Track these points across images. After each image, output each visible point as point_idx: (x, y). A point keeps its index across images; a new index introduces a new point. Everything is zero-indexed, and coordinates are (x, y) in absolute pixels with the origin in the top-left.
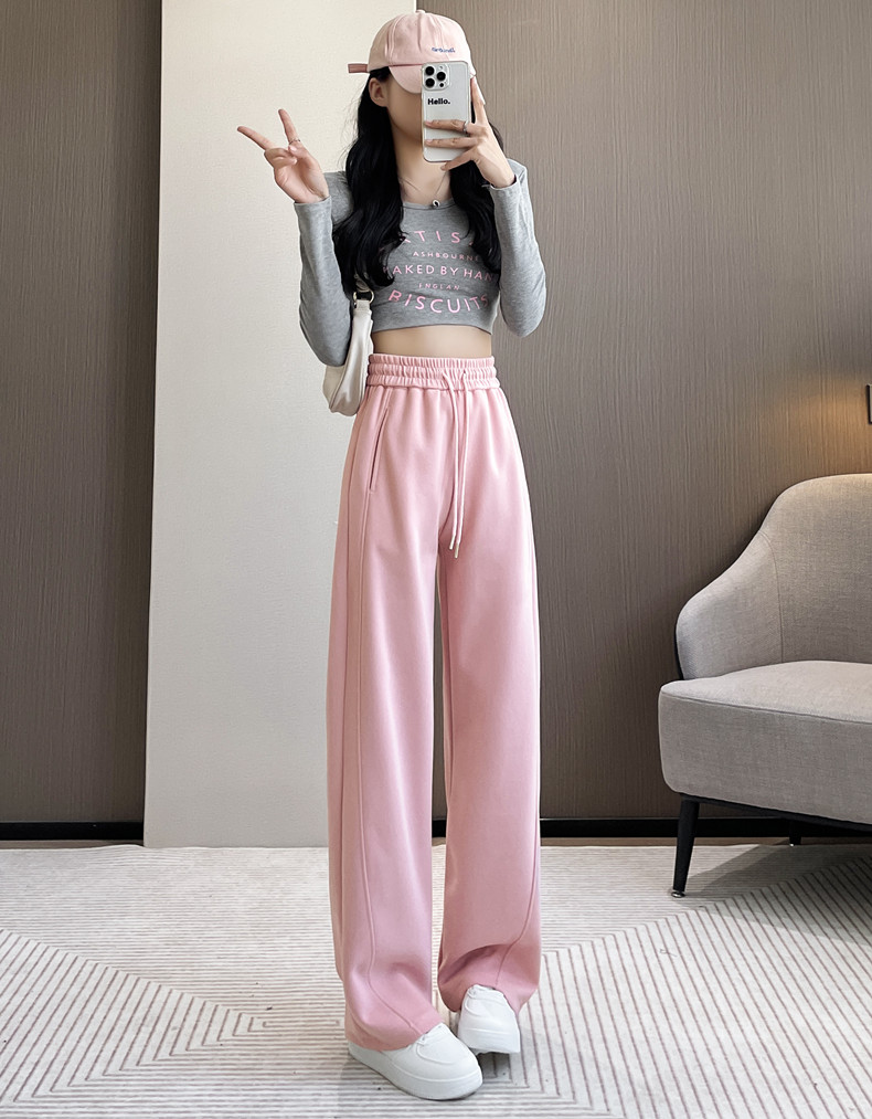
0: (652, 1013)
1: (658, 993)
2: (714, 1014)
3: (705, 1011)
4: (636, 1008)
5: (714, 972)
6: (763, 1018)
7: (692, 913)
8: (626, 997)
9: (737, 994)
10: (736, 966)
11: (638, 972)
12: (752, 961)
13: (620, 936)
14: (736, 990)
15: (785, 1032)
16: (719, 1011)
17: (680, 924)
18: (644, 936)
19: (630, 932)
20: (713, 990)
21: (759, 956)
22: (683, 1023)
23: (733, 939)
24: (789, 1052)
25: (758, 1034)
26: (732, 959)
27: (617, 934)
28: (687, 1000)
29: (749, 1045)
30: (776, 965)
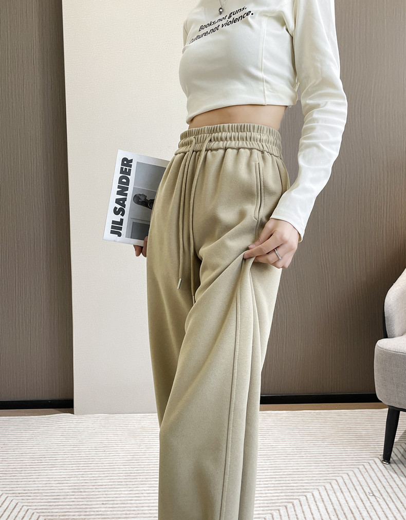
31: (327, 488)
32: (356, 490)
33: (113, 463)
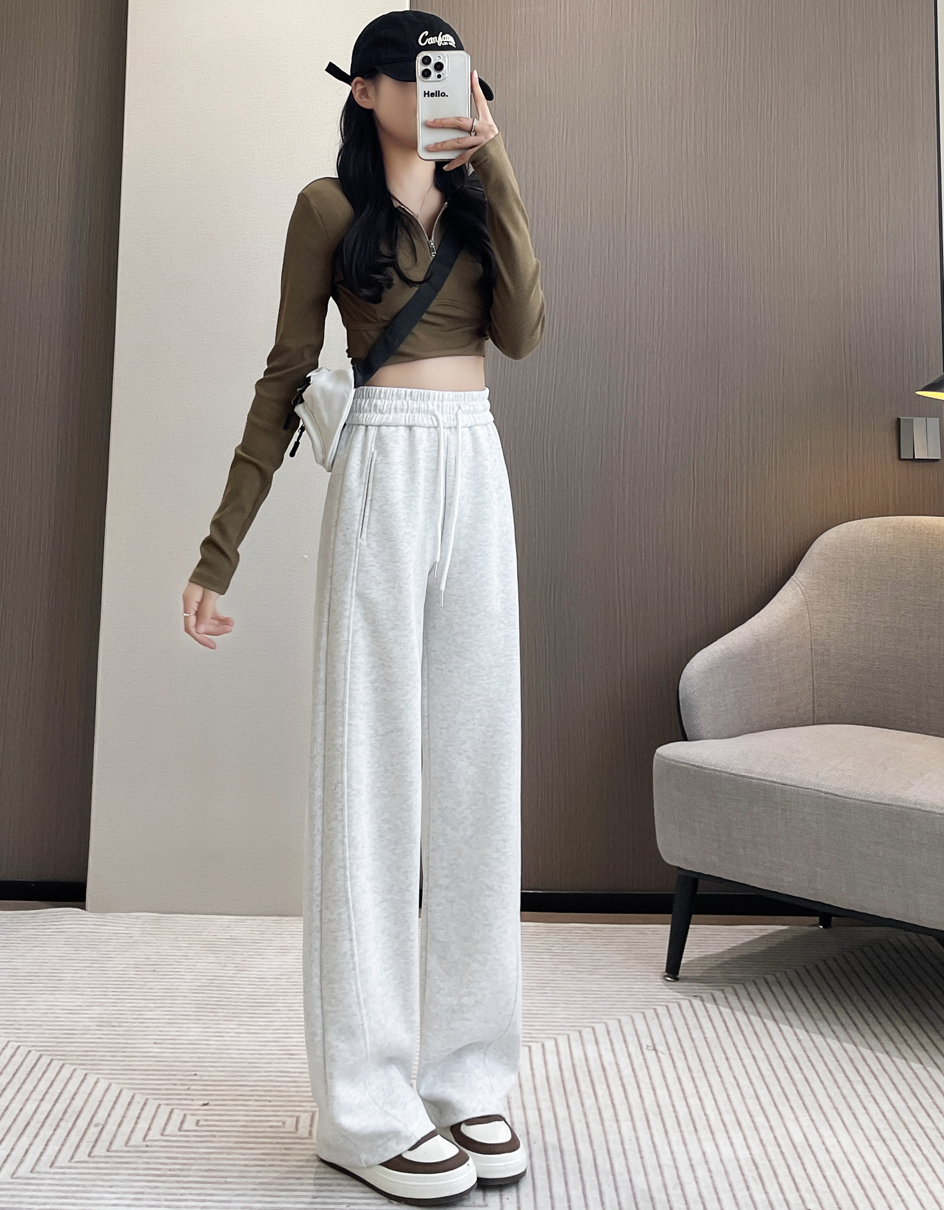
0: (632, 1120)
1: (641, 1096)
2: (701, 1123)
4: (616, 1115)
5: (705, 1074)
6: (757, 1130)
7: (685, 1004)
8: (604, 1101)
9: (730, 1101)
10: (730, 1067)
11: (619, 1071)
12: (748, 1061)
13: (600, 1029)
14: (728, 1095)
15: (779, 1147)
16: (708, 1120)
17: (670, 1015)
18: (628, 1029)
19: (613, 1025)
20: (702, 1095)
22: (666, 1133)
23: (730, 1035)
24: (782, 1171)
25: (749, 1148)
26: (727, 1059)
27: (597, 1026)
28: (673, 1106)
29: (738, 1161)
31: (571, 1037)
33: (171, 989)
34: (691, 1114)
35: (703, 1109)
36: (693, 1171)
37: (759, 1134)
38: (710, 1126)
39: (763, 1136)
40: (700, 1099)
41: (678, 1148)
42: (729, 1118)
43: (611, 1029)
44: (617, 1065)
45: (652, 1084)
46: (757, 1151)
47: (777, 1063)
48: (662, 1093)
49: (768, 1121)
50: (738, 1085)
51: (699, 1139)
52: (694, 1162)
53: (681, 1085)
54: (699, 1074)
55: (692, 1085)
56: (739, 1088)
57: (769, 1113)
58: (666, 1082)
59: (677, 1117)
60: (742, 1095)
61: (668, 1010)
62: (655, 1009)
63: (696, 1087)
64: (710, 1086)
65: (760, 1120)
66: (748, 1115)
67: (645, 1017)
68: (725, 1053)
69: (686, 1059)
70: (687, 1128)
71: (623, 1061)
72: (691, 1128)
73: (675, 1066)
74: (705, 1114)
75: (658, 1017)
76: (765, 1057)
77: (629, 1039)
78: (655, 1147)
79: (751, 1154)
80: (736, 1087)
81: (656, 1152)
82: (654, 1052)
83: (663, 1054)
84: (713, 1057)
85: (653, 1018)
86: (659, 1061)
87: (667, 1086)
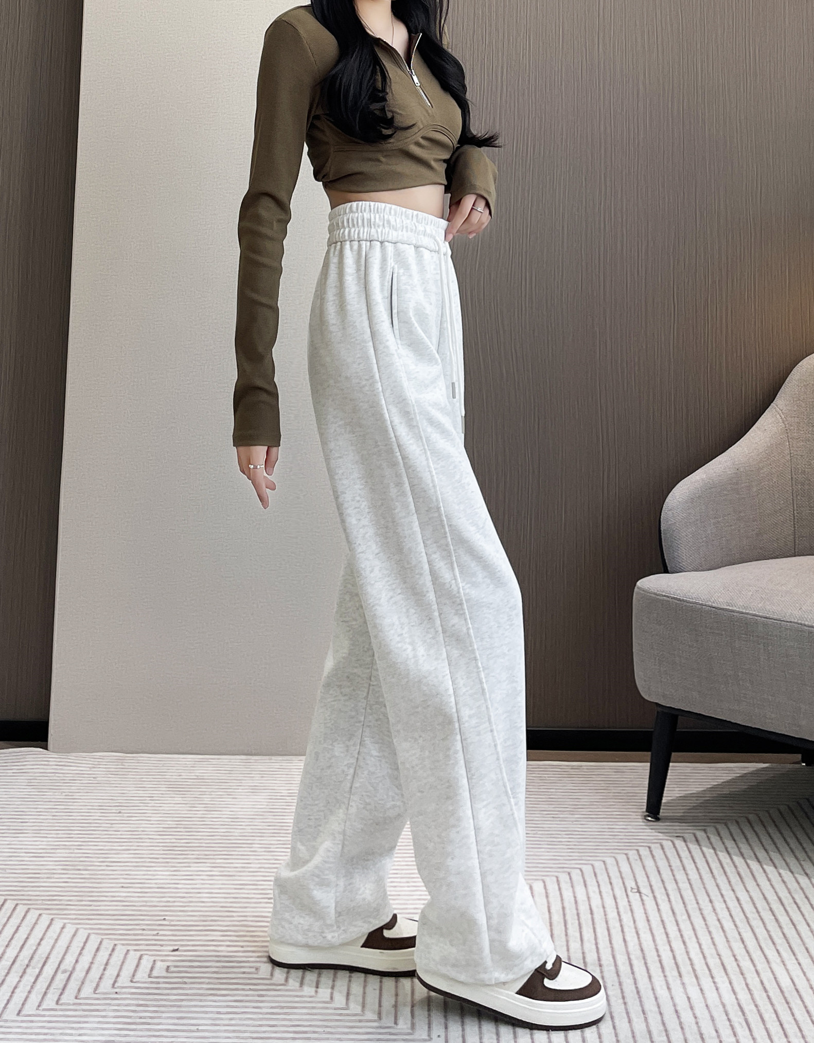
2: (685, 968)
3: (676, 964)
6: (742, 974)
7: (667, 844)
12: (733, 904)
16: (692, 964)
17: (653, 857)
21: (741, 898)
22: (650, 977)
23: (714, 877)
25: (734, 993)
30: (760, 909)
32: (611, 883)
34: (674, 958)
35: (687, 953)
36: (678, 1017)
37: (745, 979)
38: (694, 970)
39: (749, 981)
40: (684, 943)
41: (662, 992)
42: (713, 962)
43: (597, 871)
44: (604, 907)
45: (636, 928)
46: (743, 996)
47: (761, 904)
48: (646, 937)
49: (754, 966)
50: (722, 927)
51: (683, 984)
52: (679, 1008)
53: (665, 928)
54: (682, 918)
55: (676, 928)
56: (724, 931)
57: (754, 956)
58: (649, 925)
59: (660, 962)
60: (726, 938)
61: (651, 851)
62: (638, 850)
63: (680, 930)
64: (694, 929)
65: (746, 964)
66: (733, 959)
67: (628, 859)
68: (709, 896)
69: (669, 901)
70: (672, 973)
71: (609, 902)
72: (676, 973)
73: (659, 910)
74: (690, 959)
75: (641, 859)
76: (749, 899)
77: (614, 881)
78: (638, 992)
79: (737, 999)
80: (721, 930)
81: (640, 997)
82: (638, 894)
83: (647, 896)
84: (696, 900)
85: (636, 860)
86: (643, 904)
87: (651, 930)
